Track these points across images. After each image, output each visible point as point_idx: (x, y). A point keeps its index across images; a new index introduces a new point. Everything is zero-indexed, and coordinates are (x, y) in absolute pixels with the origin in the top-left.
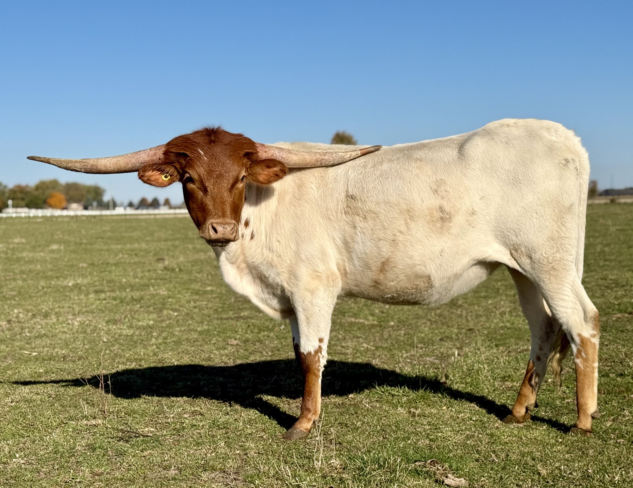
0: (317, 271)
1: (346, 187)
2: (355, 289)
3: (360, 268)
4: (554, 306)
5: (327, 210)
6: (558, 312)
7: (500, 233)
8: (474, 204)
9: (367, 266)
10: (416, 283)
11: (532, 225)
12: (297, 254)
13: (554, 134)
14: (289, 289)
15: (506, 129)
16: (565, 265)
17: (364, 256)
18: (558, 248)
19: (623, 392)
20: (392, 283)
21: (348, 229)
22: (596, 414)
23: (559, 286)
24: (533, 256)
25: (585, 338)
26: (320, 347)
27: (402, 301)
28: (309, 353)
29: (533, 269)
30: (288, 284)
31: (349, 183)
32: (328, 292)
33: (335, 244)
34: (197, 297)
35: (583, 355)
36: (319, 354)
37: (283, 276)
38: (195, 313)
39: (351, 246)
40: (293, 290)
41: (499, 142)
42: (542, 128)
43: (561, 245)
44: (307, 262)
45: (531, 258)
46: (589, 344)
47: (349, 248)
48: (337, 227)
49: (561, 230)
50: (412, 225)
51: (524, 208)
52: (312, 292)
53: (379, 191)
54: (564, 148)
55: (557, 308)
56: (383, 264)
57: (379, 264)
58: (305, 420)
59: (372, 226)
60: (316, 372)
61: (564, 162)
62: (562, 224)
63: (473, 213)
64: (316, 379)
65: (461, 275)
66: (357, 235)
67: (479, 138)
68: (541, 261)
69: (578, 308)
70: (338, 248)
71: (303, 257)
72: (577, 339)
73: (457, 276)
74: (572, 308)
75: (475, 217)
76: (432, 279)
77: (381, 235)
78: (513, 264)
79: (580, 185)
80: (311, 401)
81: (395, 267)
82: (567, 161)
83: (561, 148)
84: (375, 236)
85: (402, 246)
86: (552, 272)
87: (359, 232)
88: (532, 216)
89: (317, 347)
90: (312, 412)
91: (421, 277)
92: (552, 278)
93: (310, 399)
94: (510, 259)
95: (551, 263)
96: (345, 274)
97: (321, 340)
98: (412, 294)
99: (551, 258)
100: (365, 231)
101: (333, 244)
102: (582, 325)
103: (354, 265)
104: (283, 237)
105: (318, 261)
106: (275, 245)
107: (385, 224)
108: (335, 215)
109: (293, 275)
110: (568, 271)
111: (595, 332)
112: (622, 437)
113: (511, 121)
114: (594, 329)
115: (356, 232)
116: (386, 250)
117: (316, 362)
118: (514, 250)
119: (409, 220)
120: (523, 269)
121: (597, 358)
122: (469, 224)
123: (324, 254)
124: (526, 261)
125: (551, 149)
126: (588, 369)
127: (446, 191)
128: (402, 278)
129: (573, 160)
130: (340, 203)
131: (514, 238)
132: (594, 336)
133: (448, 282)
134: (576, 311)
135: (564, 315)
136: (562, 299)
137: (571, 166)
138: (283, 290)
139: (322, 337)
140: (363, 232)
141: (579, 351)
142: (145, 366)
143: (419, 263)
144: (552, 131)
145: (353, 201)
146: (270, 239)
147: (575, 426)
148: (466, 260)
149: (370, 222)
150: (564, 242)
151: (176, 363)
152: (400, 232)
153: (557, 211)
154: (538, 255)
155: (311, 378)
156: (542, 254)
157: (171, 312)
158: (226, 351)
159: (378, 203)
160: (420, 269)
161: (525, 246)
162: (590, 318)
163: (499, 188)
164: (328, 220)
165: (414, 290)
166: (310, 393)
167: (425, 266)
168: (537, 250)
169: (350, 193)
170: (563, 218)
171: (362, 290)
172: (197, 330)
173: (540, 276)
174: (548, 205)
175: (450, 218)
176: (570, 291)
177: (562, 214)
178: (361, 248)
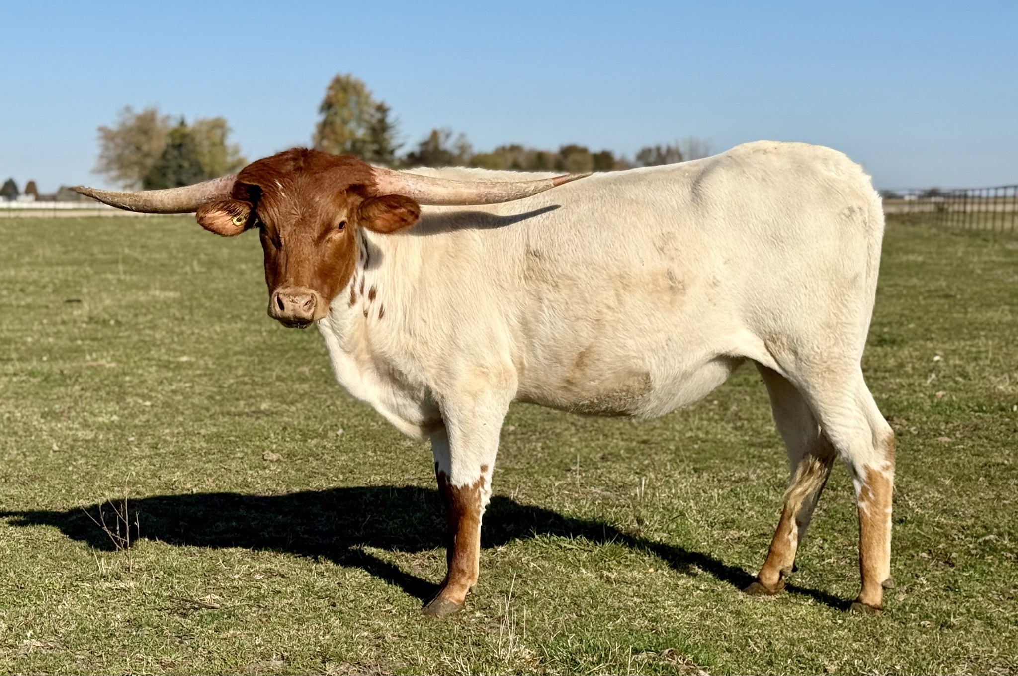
0: (482, 366)
1: (526, 237)
2: (534, 392)
3: (546, 362)
4: (829, 424)
5: (498, 273)
6: (835, 433)
7: (750, 315)
8: (716, 270)
9: (556, 359)
10: (627, 383)
11: (799, 304)
12: (452, 339)
13: (833, 169)
14: (439, 391)
15: (763, 157)
16: (846, 363)
17: (552, 343)
18: (836, 339)
19: (908, 548)
20: (592, 383)
21: (529, 302)
22: (888, 583)
23: (837, 395)
24: (799, 350)
25: (874, 471)
26: (482, 478)
27: (604, 411)
28: (466, 487)
29: (799, 369)
30: (436, 383)
31: (530, 233)
32: (497, 396)
33: (509, 324)
34: (170, 374)
35: (871, 495)
36: (480, 489)
37: (430, 371)
38: (179, 402)
39: (533, 327)
40: (444, 393)
41: (753, 178)
42: (816, 158)
43: (841, 335)
44: (466, 351)
45: (796, 353)
46: (879, 479)
47: (530, 330)
48: (513, 300)
49: (841, 312)
50: (626, 297)
51: (788, 280)
52: (475, 396)
53: (577, 246)
54: (847, 190)
55: (833, 428)
56: (581, 355)
57: (575, 355)
58: (457, 587)
59: (566, 298)
60: (475, 515)
61: (847, 212)
62: (843, 304)
63: (715, 284)
64: (474, 526)
65: (691, 374)
66: (543, 311)
67: (723, 171)
68: (811, 358)
69: (863, 426)
70: (513, 331)
71: (462, 344)
72: (863, 473)
73: (686, 376)
74: (855, 427)
75: (717, 289)
76: (652, 378)
77: (581, 313)
78: (767, 360)
79: (870, 247)
80: (465, 559)
81: (598, 360)
82: (851, 210)
83: (843, 191)
84: (571, 313)
85: (610, 329)
86: (826, 375)
87: (547, 307)
88: (799, 292)
89: (478, 478)
90: (468, 575)
91: (636, 374)
92: (826, 383)
93: (465, 555)
94: (765, 354)
95: (825, 362)
96: (522, 369)
97: (484, 468)
98: (621, 400)
99: (825, 354)
100: (555, 306)
101: (505, 325)
102: (870, 452)
103: (536, 357)
104: (431, 313)
105: (485, 350)
106: (419, 325)
107: (587, 295)
108: (509, 280)
109: (446, 370)
110: (849, 373)
111: (889, 463)
112: (927, 617)
113: (770, 145)
114: (887, 458)
115: (541, 307)
116: (586, 334)
117: (476, 500)
118: (770, 340)
119: (622, 291)
120: (784, 369)
121: (890, 500)
122: (710, 300)
123: (493, 340)
124: (788, 358)
125: (829, 191)
126: (877, 517)
127: (676, 249)
128: (608, 376)
129: (860, 209)
130: (518, 262)
131: (772, 323)
132: (887, 468)
133: (673, 383)
134: (861, 431)
135: (844, 437)
136: (840, 414)
137: (858, 218)
138: (428, 392)
139: (486, 463)
140: (553, 307)
141: (865, 491)
142: (148, 494)
143: (634, 354)
144: (831, 163)
145: (538, 260)
146: (410, 316)
147: (859, 600)
148: (702, 353)
149: (565, 293)
150: (845, 330)
151: (195, 491)
152: (609, 308)
153: (835, 285)
154: (806, 349)
155: (467, 523)
156: (812, 348)
157: (140, 401)
158: (267, 471)
159: (576, 264)
160: (637, 364)
161: (788, 337)
162: (882, 442)
163: (751, 248)
164: (499, 288)
165: (624, 394)
166: (464, 547)
167: (643, 359)
168: (805, 342)
169: (533, 247)
170: (844, 295)
171: (545, 393)
172: (199, 433)
173: (808, 379)
174: (822, 275)
175: (684, 289)
176: (853, 401)
177: (842, 288)
178: (548, 331)
